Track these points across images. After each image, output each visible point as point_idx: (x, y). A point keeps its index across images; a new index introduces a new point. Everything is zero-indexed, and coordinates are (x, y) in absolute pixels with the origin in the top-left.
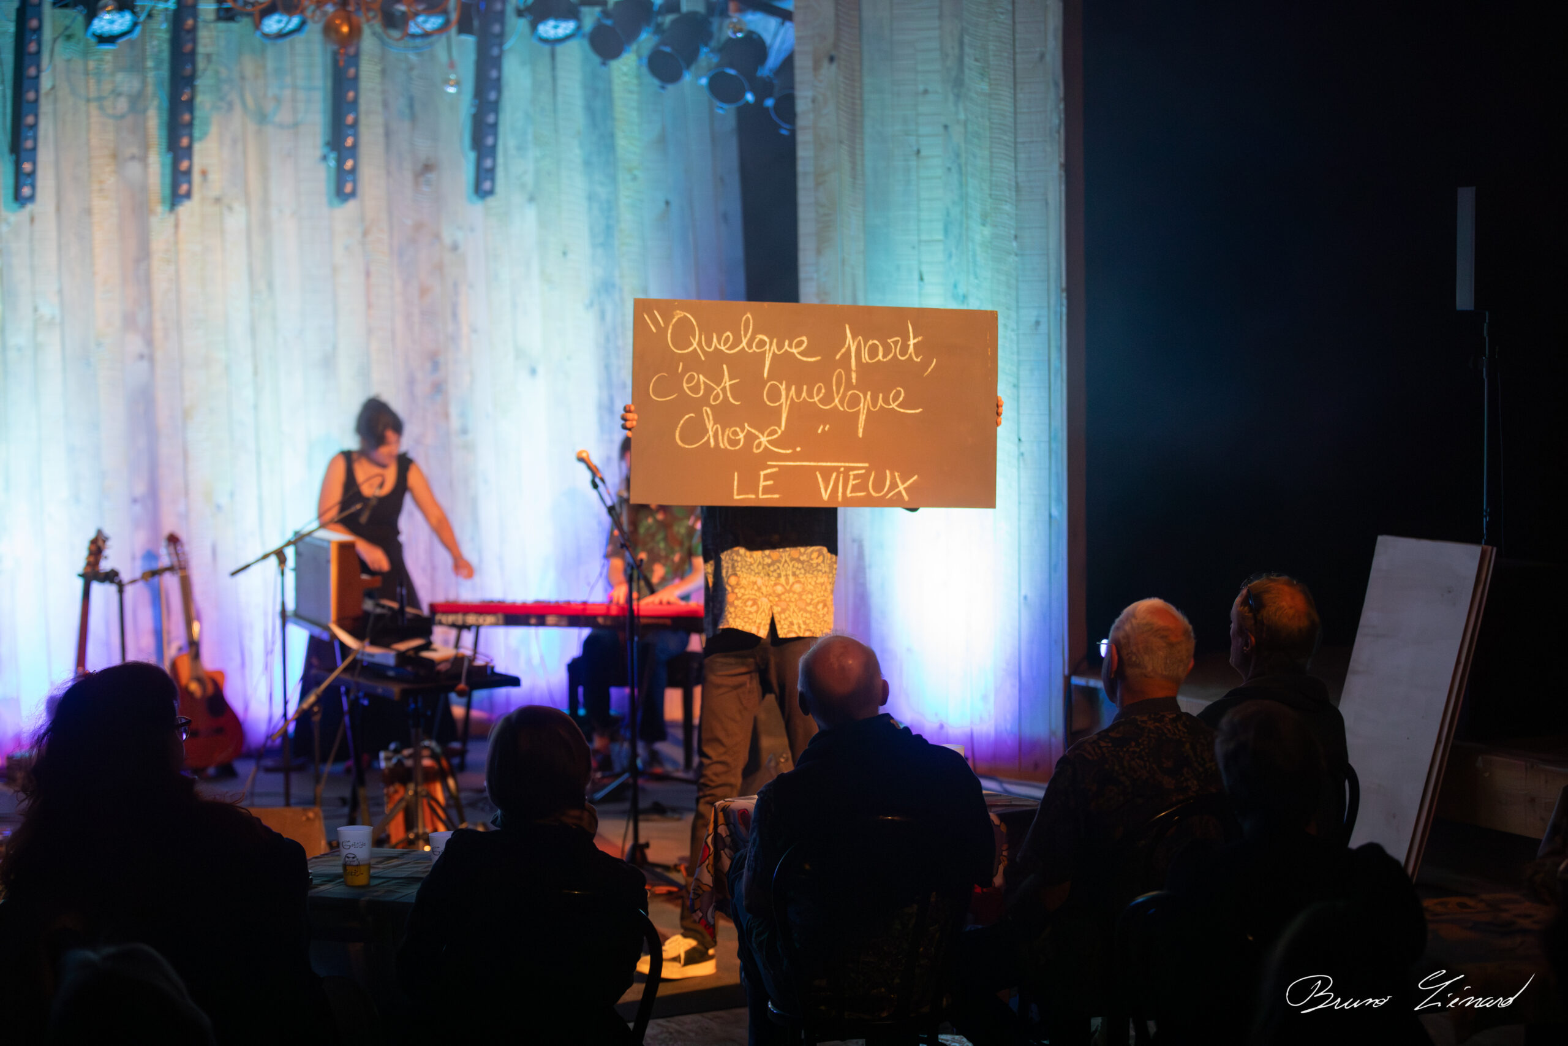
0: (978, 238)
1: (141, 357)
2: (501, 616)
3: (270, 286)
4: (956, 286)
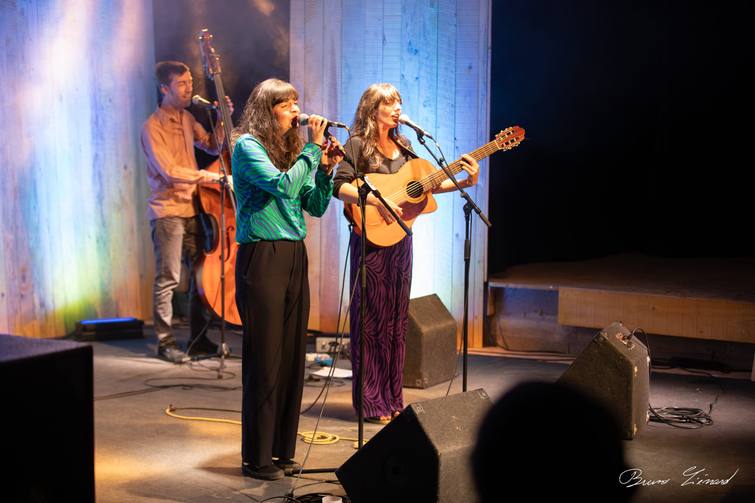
0: (427, 15)
4: (410, 44)
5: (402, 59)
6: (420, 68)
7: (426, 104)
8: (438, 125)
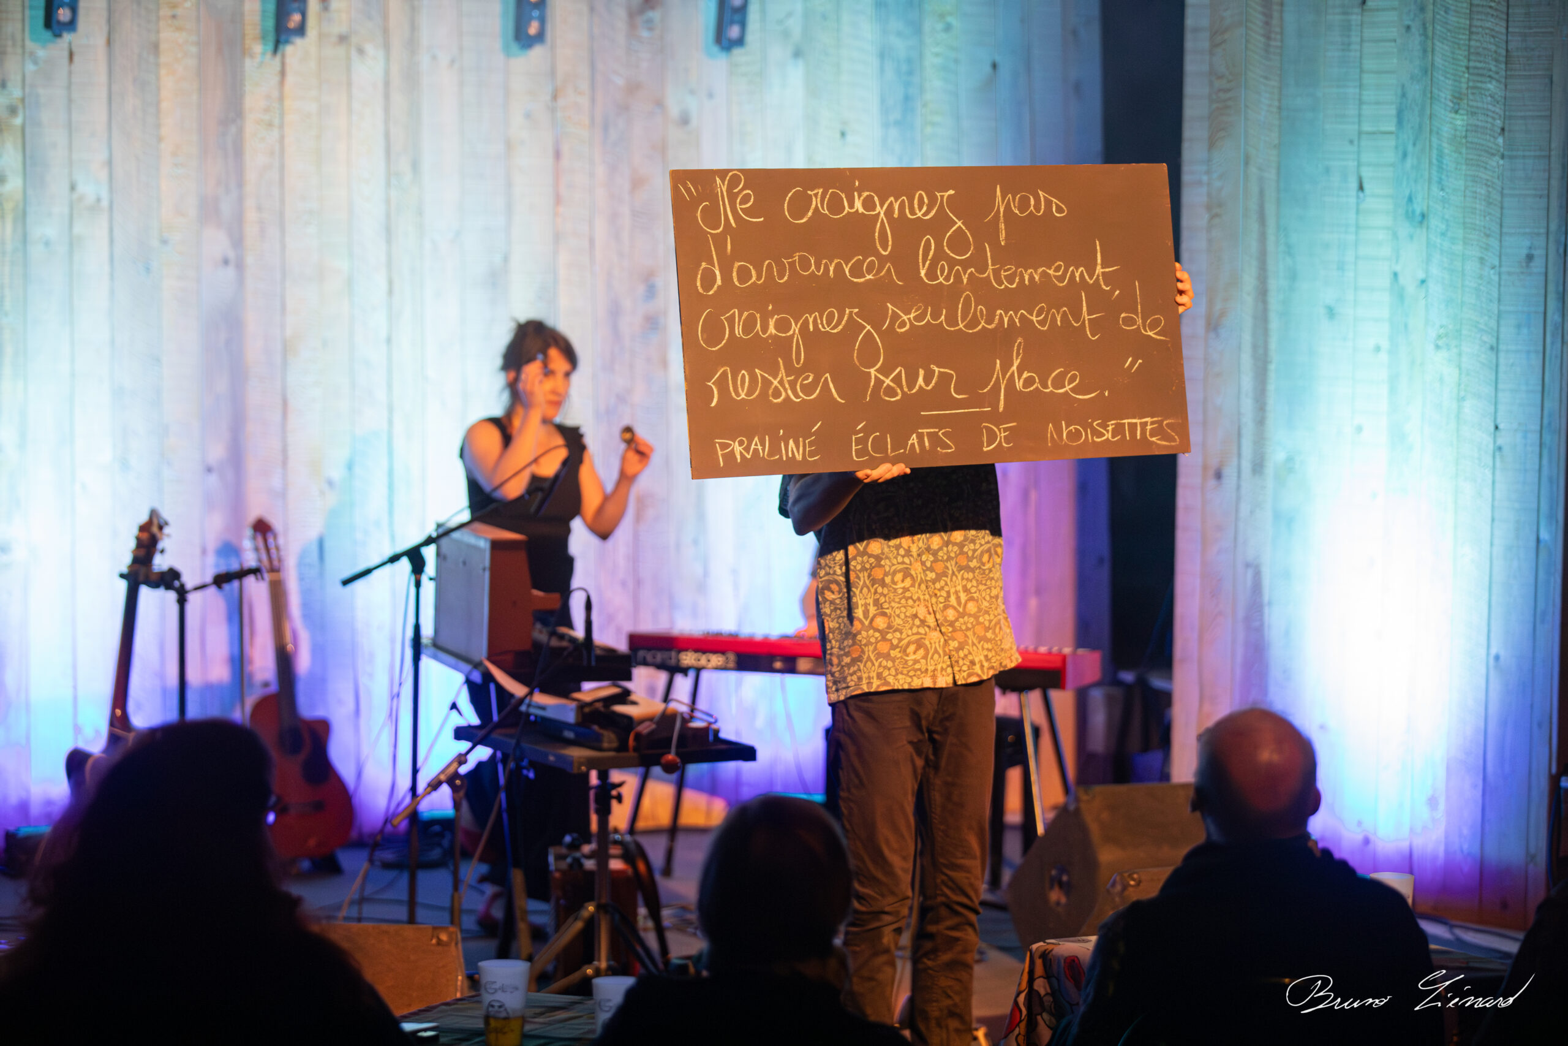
0: (1446, 130)
1: (226, 262)
2: (732, 656)
3: (415, 166)
4: (1410, 199)
5: (1395, 235)
6: (1428, 260)
7: (1440, 343)
8: (1462, 394)
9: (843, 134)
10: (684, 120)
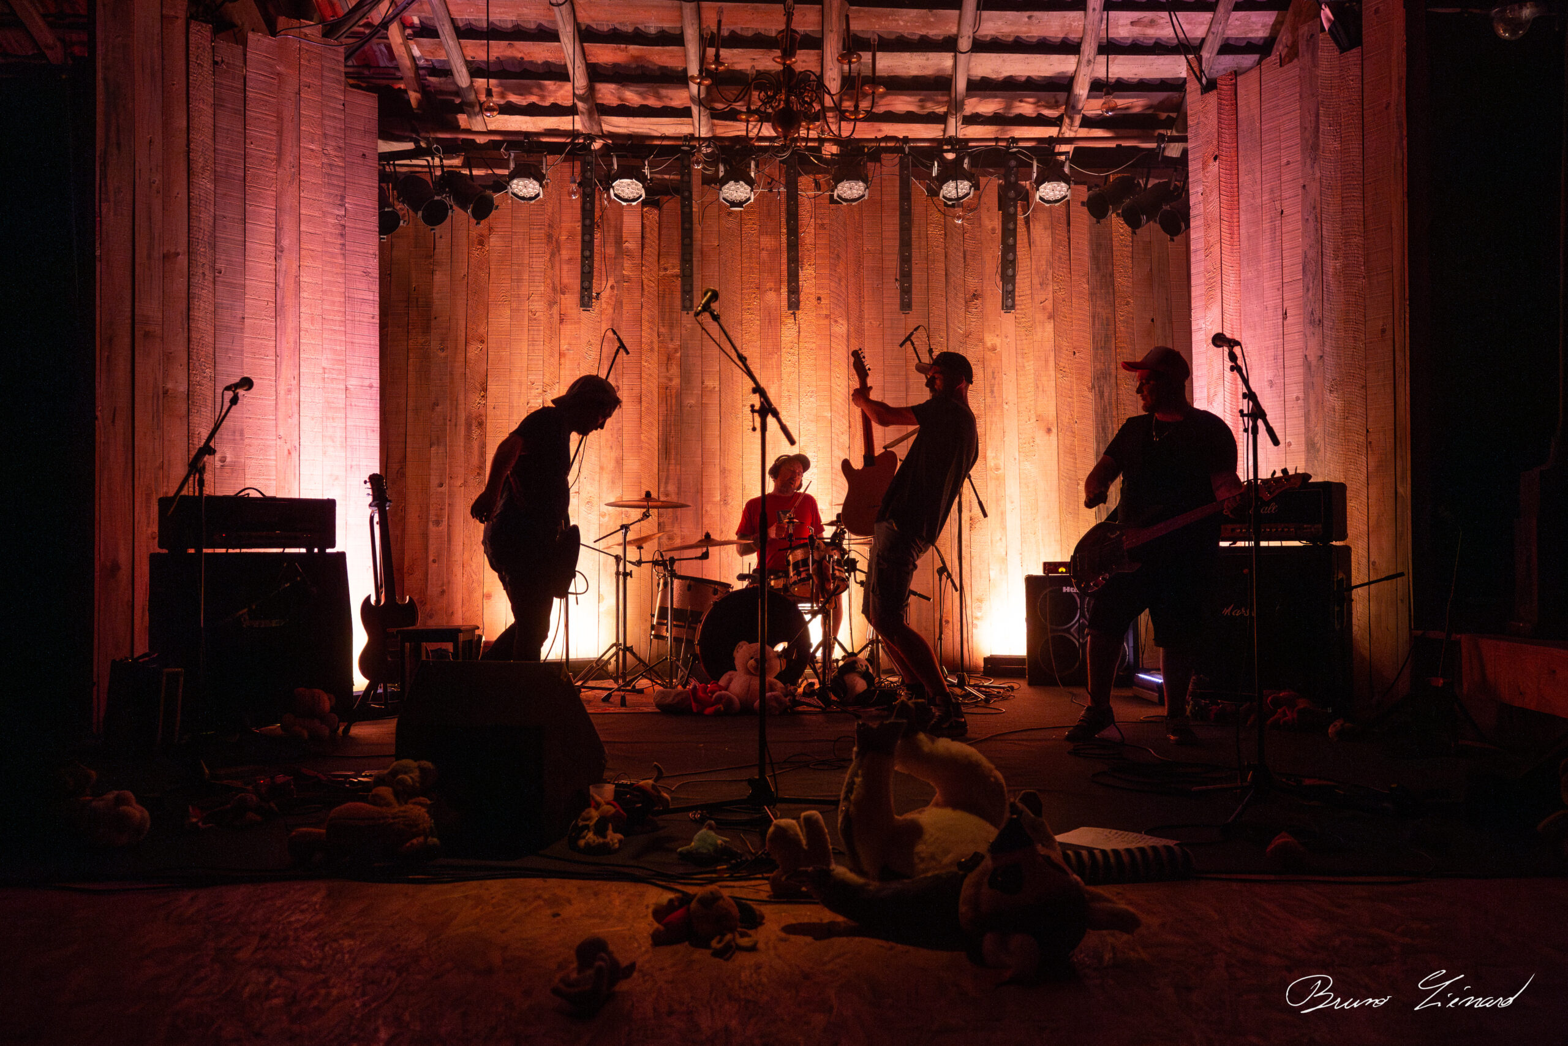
0: (1331, 271)
4: (1312, 313)
5: (1305, 335)
6: (1323, 344)
7: (1332, 389)
8: (1347, 415)
9: (1074, 353)
10: (994, 349)
